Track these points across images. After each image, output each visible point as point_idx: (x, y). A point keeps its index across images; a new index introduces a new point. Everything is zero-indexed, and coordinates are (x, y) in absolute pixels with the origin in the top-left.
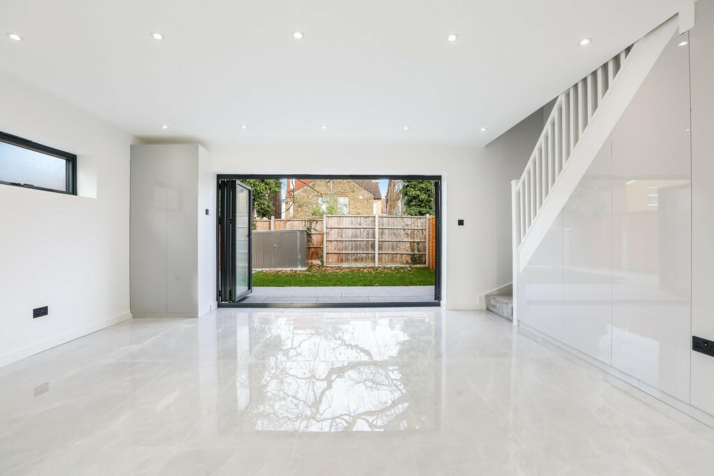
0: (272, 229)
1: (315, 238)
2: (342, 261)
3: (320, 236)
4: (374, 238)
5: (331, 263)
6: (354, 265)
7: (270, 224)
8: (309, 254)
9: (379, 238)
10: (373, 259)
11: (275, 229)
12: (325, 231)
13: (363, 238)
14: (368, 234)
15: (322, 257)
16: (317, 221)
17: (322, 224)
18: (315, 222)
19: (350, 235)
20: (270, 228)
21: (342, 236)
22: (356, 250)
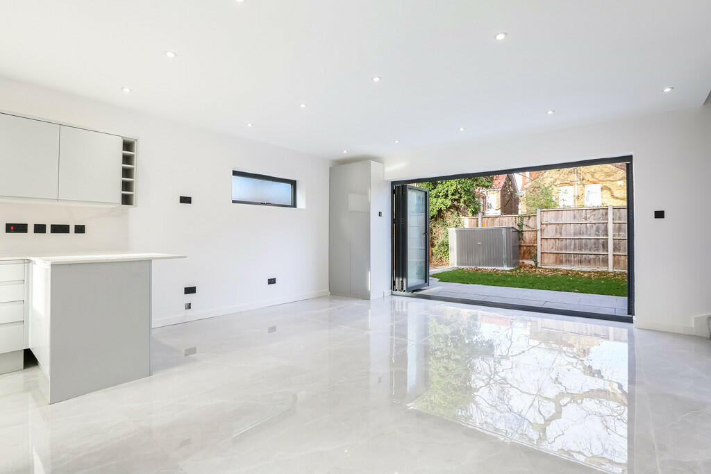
0: (480, 226)
1: (527, 236)
2: (561, 262)
3: (533, 233)
4: (607, 235)
5: (548, 264)
6: (577, 268)
7: (477, 222)
8: (520, 254)
9: (614, 236)
10: (605, 262)
11: (482, 226)
12: (539, 228)
13: (590, 235)
14: (598, 230)
15: (536, 256)
16: (529, 217)
17: (535, 220)
18: (527, 218)
19: (572, 232)
20: (477, 226)
21: (561, 233)
22: (581, 249)
